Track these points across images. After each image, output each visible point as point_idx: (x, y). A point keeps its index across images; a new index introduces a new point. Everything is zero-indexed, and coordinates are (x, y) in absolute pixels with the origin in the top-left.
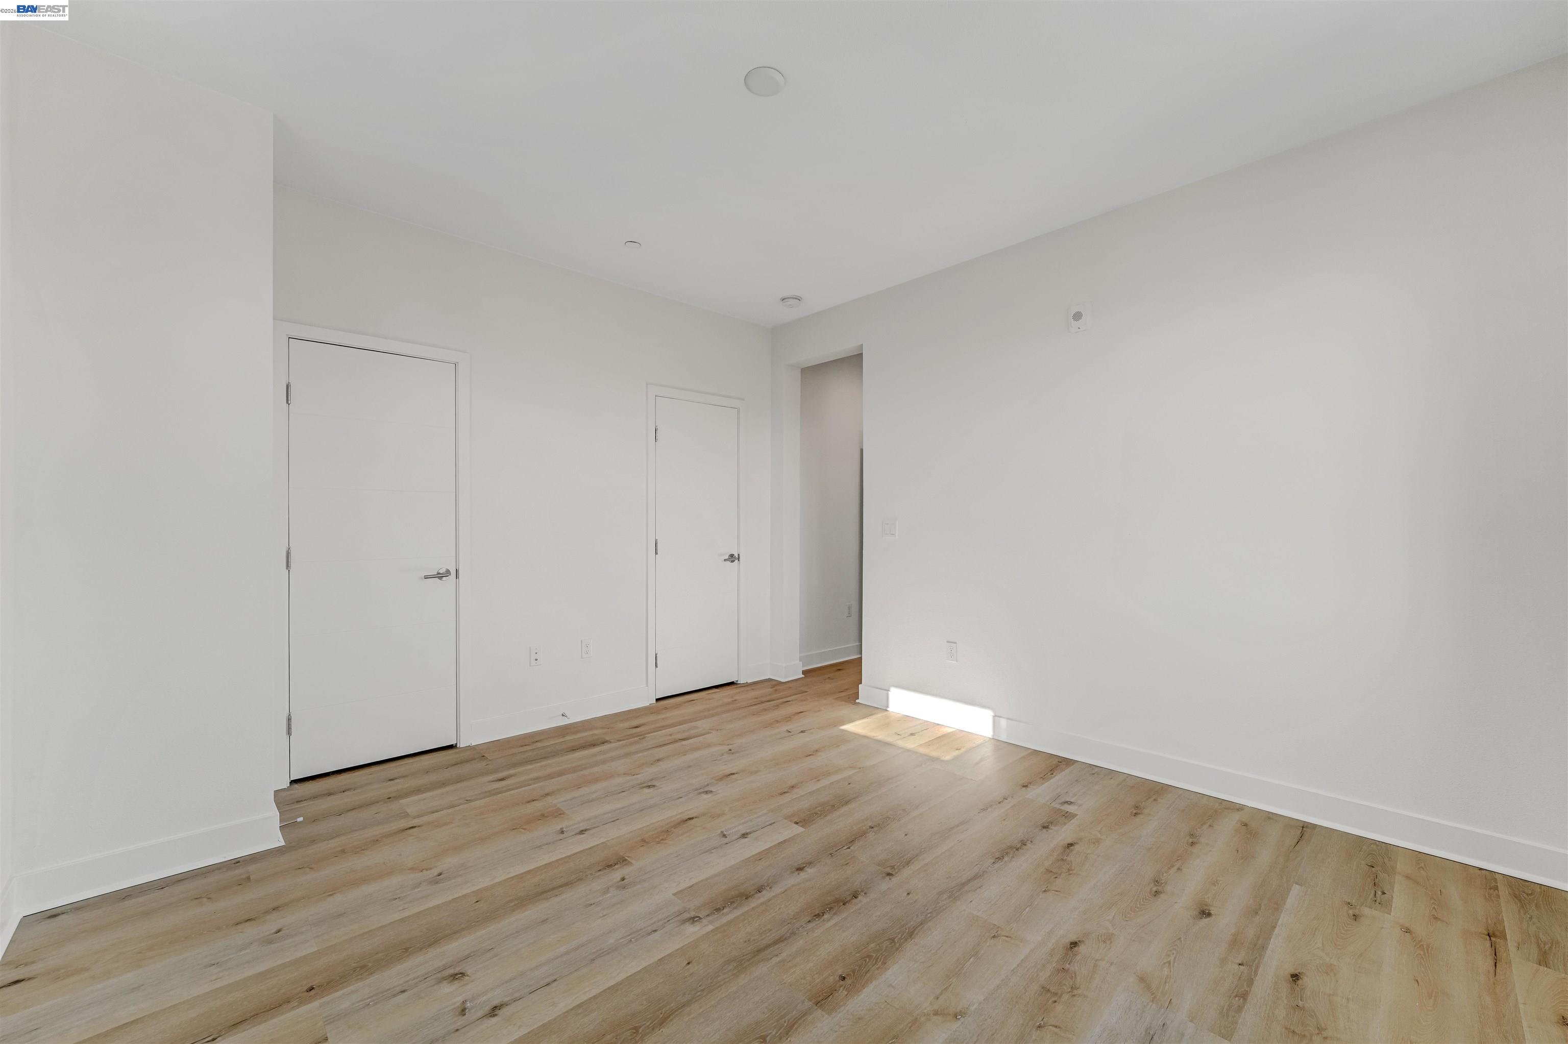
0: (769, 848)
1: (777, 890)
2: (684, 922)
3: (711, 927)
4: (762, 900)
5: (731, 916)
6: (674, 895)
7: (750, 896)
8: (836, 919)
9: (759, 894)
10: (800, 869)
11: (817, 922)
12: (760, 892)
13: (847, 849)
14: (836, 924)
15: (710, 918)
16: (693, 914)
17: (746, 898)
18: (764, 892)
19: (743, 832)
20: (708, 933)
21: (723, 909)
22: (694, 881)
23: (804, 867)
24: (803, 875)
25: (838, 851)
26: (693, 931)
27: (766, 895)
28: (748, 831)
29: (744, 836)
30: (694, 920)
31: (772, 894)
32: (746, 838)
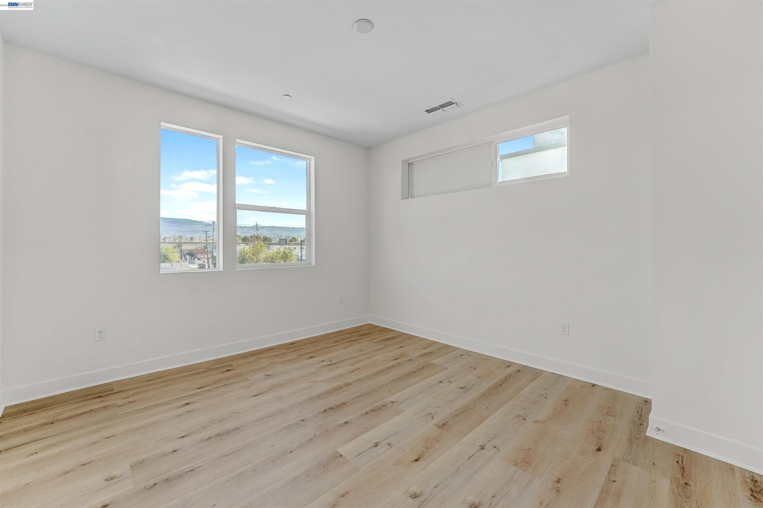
0: (362, 435)
1: (359, 413)
2: (397, 402)
3: (386, 400)
4: (366, 409)
5: (379, 403)
6: (404, 411)
7: (371, 410)
8: (337, 403)
9: (367, 411)
10: (346, 423)
11: (344, 402)
12: (367, 412)
13: (316, 435)
14: (337, 401)
15: (387, 403)
16: (394, 404)
17: (373, 410)
18: (365, 412)
19: (377, 448)
20: (386, 398)
21: (382, 406)
22: (398, 417)
23: (344, 424)
24: (345, 420)
25: (322, 433)
26: (392, 399)
27: (364, 411)
28: (374, 448)
29: (376, 445)
30: (393, 402)
31: (361, 411)
32: (375, 443)
